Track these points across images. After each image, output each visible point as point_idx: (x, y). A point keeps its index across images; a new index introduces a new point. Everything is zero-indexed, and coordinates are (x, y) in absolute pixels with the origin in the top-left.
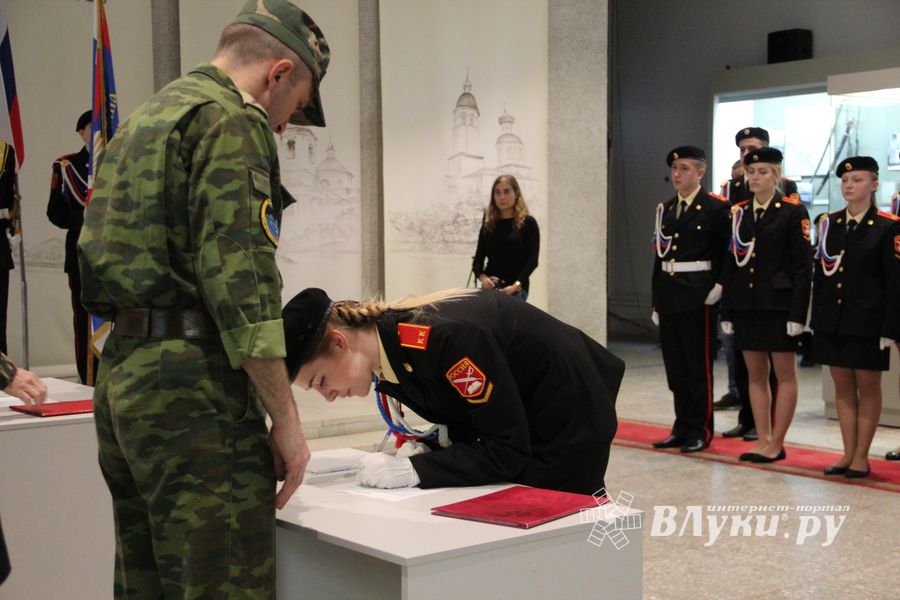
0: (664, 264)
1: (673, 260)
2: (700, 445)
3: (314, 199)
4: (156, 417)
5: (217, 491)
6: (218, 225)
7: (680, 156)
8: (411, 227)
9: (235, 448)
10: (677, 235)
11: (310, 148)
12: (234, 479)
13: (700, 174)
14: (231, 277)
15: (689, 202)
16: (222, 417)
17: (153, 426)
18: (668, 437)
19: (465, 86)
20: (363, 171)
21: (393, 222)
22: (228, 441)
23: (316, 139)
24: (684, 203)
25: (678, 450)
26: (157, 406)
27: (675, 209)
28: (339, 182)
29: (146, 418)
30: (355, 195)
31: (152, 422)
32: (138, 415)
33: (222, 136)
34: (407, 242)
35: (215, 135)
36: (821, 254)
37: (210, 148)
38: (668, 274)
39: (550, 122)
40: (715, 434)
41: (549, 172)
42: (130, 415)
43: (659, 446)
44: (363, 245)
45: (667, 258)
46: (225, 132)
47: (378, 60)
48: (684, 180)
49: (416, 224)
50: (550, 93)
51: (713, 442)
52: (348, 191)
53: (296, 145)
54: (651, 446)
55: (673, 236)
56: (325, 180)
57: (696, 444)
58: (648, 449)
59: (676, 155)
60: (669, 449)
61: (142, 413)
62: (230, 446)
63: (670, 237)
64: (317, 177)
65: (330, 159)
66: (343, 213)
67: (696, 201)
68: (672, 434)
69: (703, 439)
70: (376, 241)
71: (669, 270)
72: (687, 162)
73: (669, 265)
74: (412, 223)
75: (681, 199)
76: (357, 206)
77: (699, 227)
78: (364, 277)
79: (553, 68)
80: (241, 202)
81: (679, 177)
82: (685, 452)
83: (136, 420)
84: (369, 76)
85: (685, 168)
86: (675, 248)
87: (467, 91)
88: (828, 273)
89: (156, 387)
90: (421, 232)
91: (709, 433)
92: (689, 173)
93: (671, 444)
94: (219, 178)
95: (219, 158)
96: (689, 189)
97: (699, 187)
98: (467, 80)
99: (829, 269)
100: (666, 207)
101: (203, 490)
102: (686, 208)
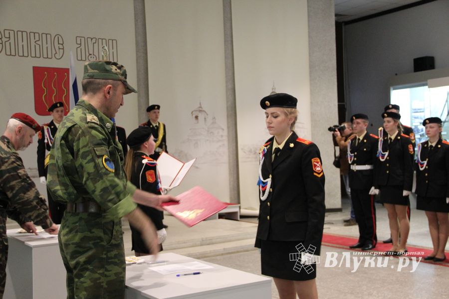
0: (351, 166)
1: (355, 164)
2: (370, 247)
3: (208, 140)
4: (76, 244)
5: (98, 272)
6: (89, 174)
7: (356, 118)
8: (250, 151)
9: (107, 255)
10: (356, 153)
11: (205, 119)
12: (106, 268)
13: (365, 126)
14: (100, 192)
15: (361, 138)
16: (103, 243)
17: (75, 247)
18: (356, 243)
19: (273, 89)
20: (228, 128)
21: (242, 149)
22: (104, 253)
23: (207, 115)
24: (359, 139)
25: (360, 249)
26: (77, 239)
27: (355, 142)
28: (218, 133)
29: (73, 244)
30: (225, 138)
31: (75, 246)
32: (70, 243)
33: (81, 139)
34: (249, 158)
35: (79, 139)
36: (418, 161)
37: (78, 145)
38: (354, 171)
39: (311, 103)
40: (378, 242)
41: (312, 125)
42: (68, 243)
43: (352, 248)
44: (229, 160)
45: (353, 163)
46: (82, 137)
47: (234, 79)
48: (358, 128)
49: (253, 150)
50: (311, 90)
51: (377, 245)
52: (222, 136)
53: (199, 118)
54: (349, 248)
55: (354, 153)
56: (212, 132)
57: (369, 246)
58: (348, 249)
59: (354, 118)
60: (357, 249)
61: (72, 242)
62: (105, 254)
63: (353, 154)
64: (208, 131)
65: (214, 123)
66: (220, 146)
67: (364, 138)
68: (359, 242)
69: (372, 244)
70: (235, 157)
71: (354, 169)
72: (359, 120)
73: (354, 166)
74: (251, 150)
75: (358, 137)
76: (226, 143)
77: (365, 149)
78: (230, 174)
79: (312, 79)
80: (95, 162)
81: (356, 127)
82: (363, 250)
83: (70, 244)
84: (230, 86)
85: (358, 123)
86: (355, 159)
87: (274, 91)
88: (421, 169)
89: (77, 232)
90: (255, 153)
91: (374, 241)
92: (360, 125)
93: (358, 247)
94: (85, 156)
95: (82, 148)
96: (361, 132)
97: (365, 132)
98: (274, 86)
99: (422, 167)
100: (352, 141)
101: (93, 271)
102: (360, 141)
